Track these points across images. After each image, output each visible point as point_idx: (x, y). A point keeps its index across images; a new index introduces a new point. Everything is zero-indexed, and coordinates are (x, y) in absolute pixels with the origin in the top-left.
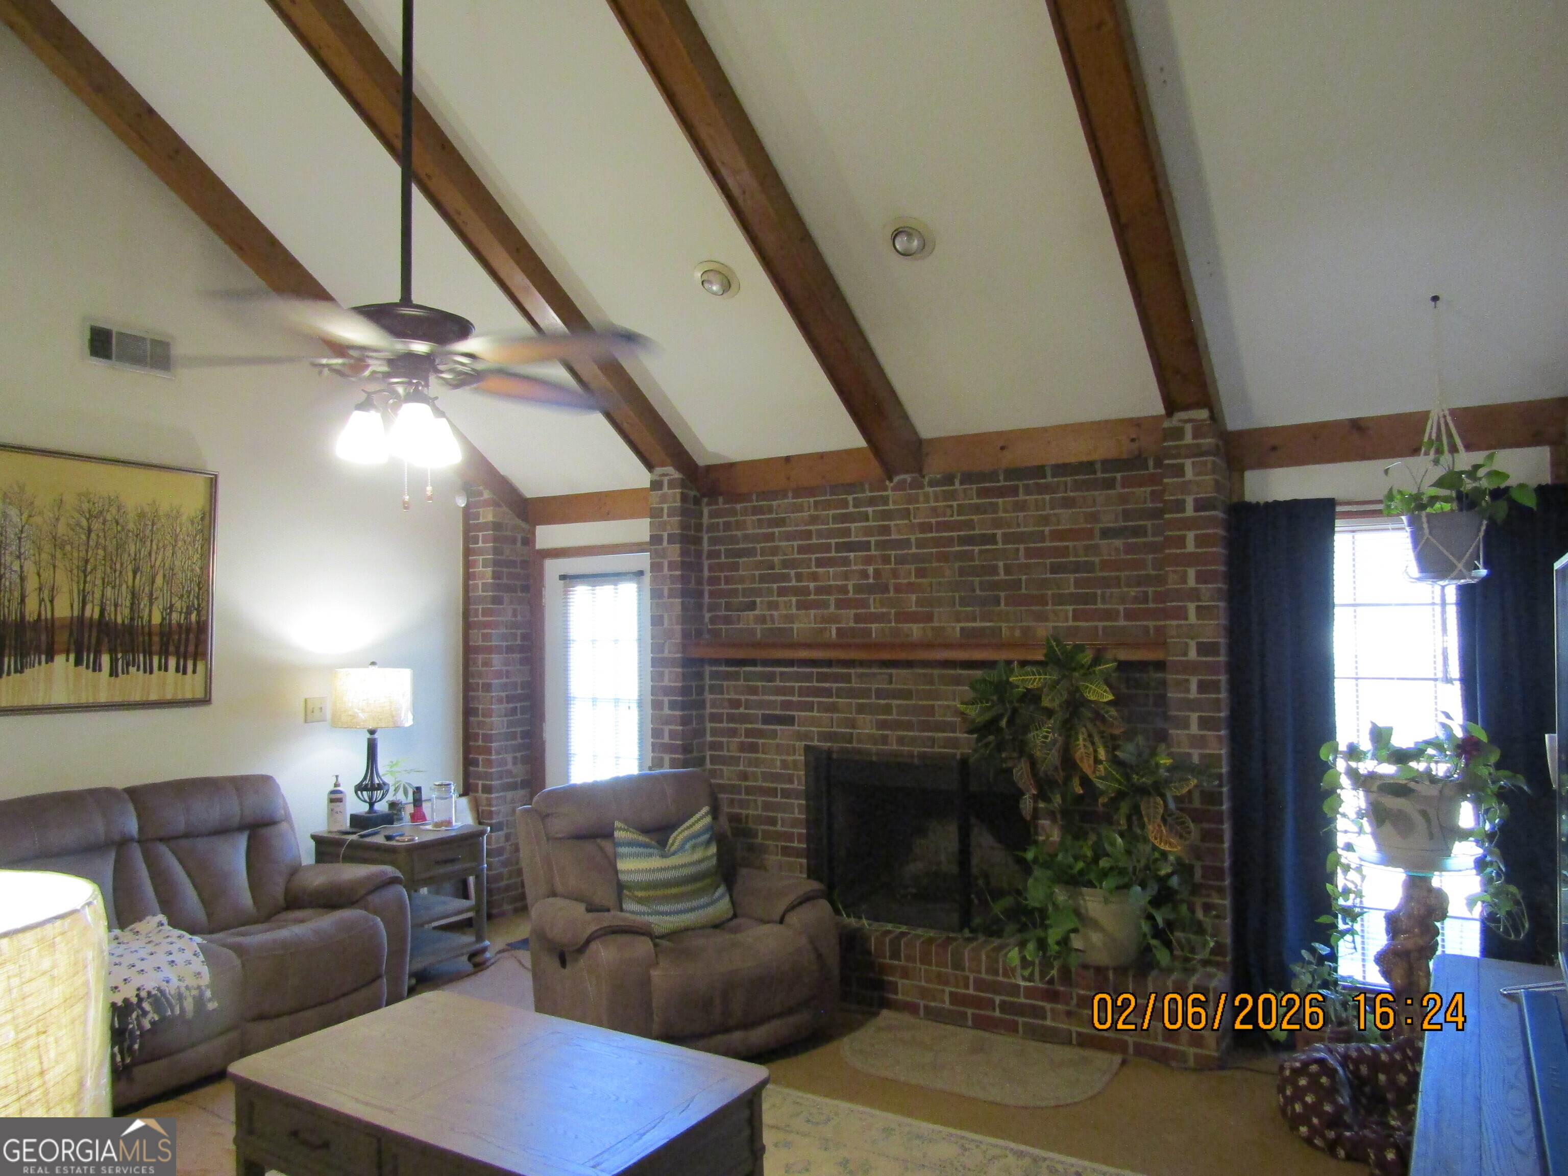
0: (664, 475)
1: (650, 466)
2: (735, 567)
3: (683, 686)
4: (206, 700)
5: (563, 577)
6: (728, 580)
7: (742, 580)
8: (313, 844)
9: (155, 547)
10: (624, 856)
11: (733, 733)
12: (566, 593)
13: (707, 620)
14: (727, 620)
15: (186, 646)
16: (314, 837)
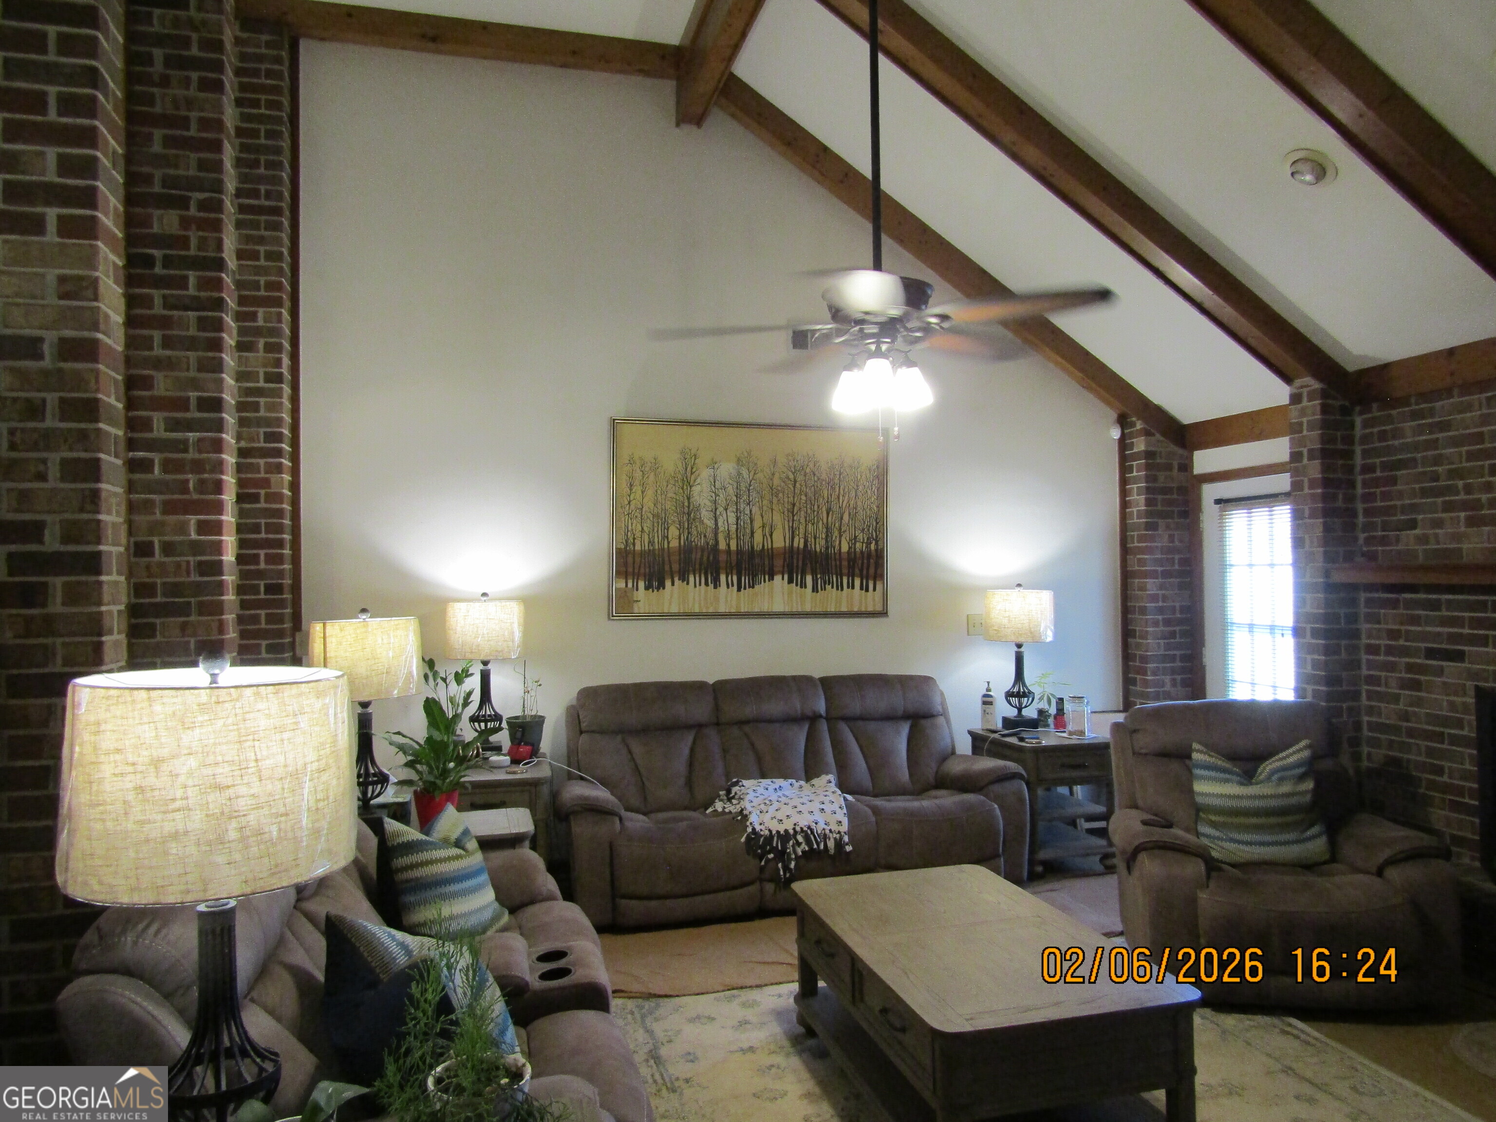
0: (1302, 387)
1: (1287, 378)
2: (1394, 481)
3: (1326, 613)
4: (883, 613)
5: (1218, 502)
6: (1385, 496)
7: (1401, 495)
8: (969, 739)
9: (842, 492)
10: (1202, 778)
11: (1391, 667)
12: (1221, 517)
13: (1361, 541)
14: (1384, 541)
15: (868, 569)
16: (970, 733)
